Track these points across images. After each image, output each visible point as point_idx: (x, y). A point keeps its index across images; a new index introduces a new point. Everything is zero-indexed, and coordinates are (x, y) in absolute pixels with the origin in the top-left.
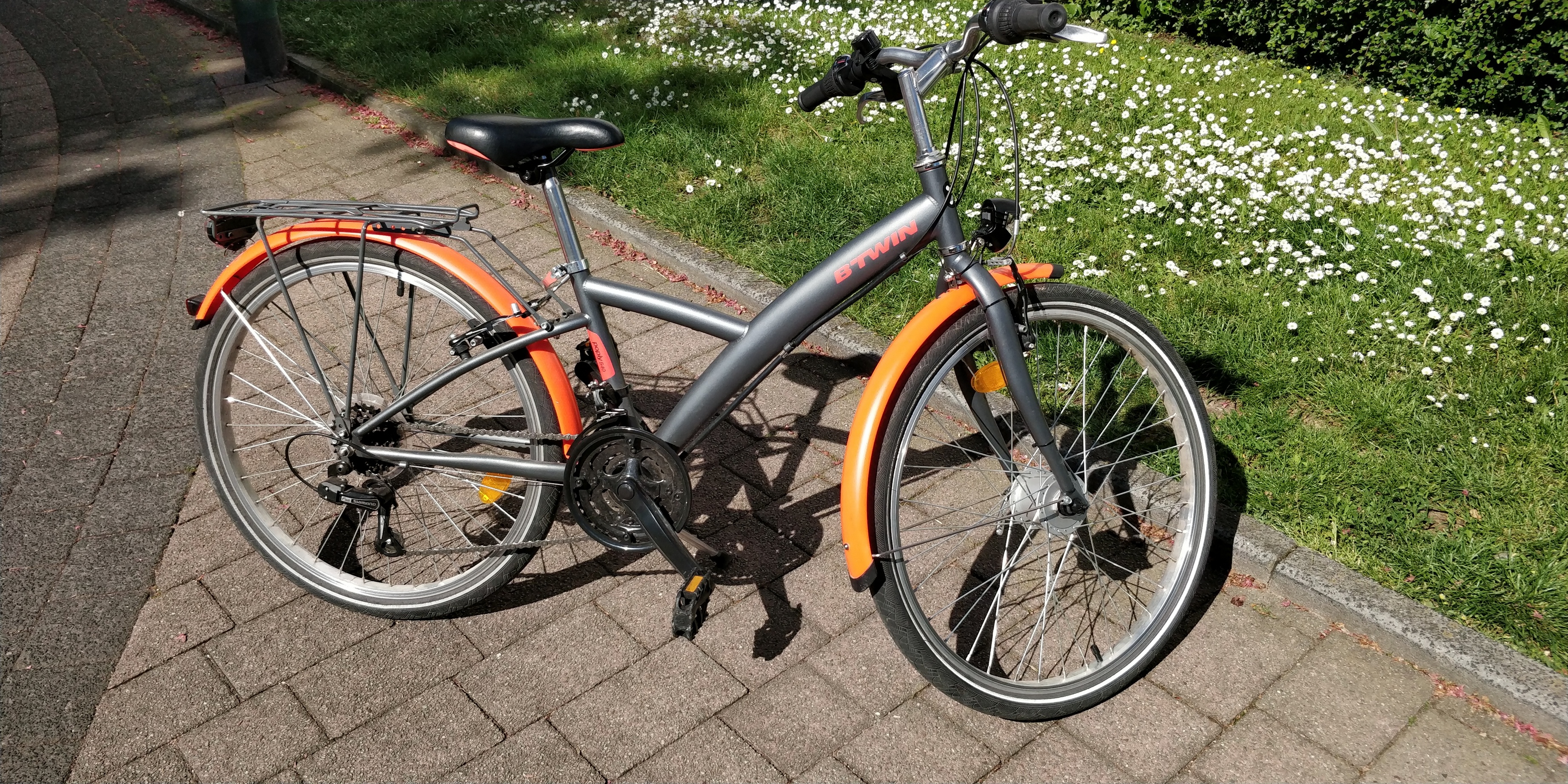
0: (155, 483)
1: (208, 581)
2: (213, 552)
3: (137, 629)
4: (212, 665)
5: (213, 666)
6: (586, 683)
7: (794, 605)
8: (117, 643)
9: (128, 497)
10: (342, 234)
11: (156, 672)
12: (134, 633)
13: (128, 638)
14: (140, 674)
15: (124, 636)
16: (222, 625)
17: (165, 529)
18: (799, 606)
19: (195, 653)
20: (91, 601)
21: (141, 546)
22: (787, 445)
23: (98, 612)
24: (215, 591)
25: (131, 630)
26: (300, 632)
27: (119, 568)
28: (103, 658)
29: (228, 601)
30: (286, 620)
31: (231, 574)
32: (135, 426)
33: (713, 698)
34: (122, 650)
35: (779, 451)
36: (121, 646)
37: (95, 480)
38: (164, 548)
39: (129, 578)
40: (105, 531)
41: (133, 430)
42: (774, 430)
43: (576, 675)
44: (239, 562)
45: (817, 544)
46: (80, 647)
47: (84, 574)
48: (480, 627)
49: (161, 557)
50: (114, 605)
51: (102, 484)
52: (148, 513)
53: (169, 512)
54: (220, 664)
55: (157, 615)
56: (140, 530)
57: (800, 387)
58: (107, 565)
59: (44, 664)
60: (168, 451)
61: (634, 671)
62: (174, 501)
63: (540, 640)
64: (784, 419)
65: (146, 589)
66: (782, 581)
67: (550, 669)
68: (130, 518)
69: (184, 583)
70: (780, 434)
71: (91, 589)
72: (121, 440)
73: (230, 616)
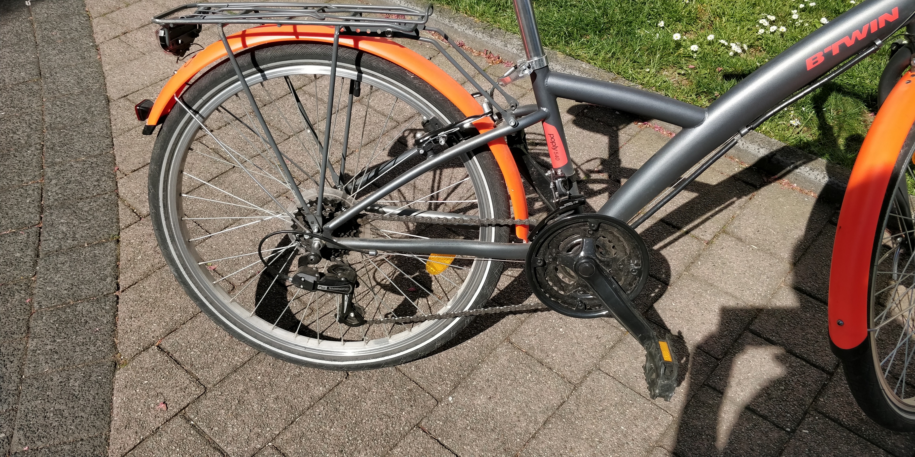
0: (87, 253)
1: (166, 345)
2: (161, 318)
3: (117, 400)
4: (198, 431)
5: (201, 433)
6: (536, 422)
7: (675, 332)
8: (102, 416)
9: (66, 267)
10: (301, 38)
11: (149, 443)
12: (115, 405)
13: (111, 409)
14: (135, 447)
15: (106, 408)
16: (195, 390)
17: (110, 296)
18: (680, 333)
19: (179, 420)
20: (64, 375)
21: (93, 315)
22: (604, 186)
23: (75, 384)
24: (176, 355)
25: (111, 401)
26: (267, 391)
27: (80, 339)
28: (93, 433)
29: (192, 365)
30: (250, 380)
31: (185, 337)
32: (50, 198)
33: (648, 427)
34: (109, 423)
35: (600, 192)
36: (107, 419)
37: (30, 252)
38: (115, 316)
39: (92, 348)
40: (55, 302)
41: (50, 202)
42: (589, 173)
43: (524, 414)
44: (189, 325)
45: (668, 274)
46: (68, 423)
47: (49, 347)
48: (424, 372)
49: (115, 324)
50: (87, 377)
51: (38, 256)
52: (90, 282)
53: (109, 280)
54: (206, 430)
55: (130, 385)
56: (87, 299)
57: (592, 134)
58: (67, 337)
59: (40, 444)
60: (88, 221)
61: (571, 405)
62: (109, 269)
63: (478, 381)
64: (592, 162)
65: (111, 357)
66: (655, 311)
67: (500, 410)
68: (75, 289)
69: (146, 349)
70: (594, 176)
71: (60, 362)
72: (42, 212)
73: (198, 379)
